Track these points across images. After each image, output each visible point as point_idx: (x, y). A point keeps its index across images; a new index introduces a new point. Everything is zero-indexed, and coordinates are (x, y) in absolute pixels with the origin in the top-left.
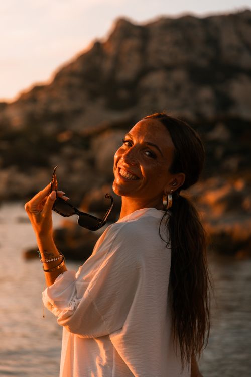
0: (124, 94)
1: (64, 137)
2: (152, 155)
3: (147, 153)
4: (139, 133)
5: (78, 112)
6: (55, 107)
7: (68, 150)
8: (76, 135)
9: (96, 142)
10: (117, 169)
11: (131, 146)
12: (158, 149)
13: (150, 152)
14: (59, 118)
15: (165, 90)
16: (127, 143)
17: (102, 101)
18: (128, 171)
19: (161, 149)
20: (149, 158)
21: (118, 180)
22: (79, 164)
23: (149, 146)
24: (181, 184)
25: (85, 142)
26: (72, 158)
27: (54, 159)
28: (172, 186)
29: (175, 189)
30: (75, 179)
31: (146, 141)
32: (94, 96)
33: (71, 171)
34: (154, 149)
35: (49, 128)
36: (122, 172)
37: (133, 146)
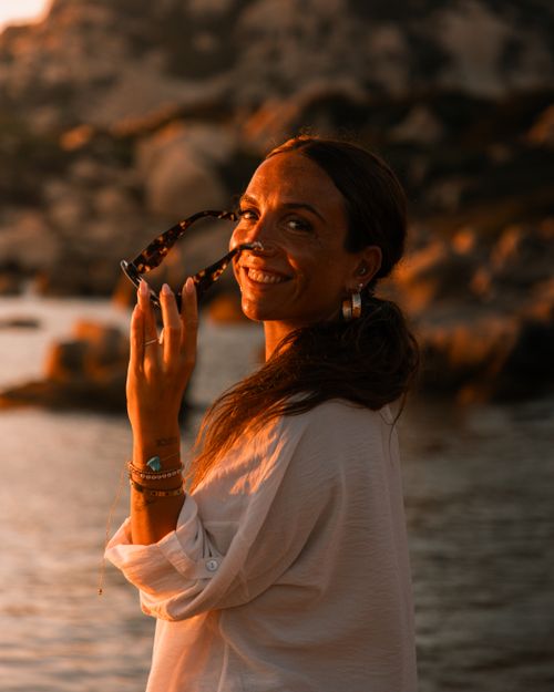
0: (205, 43)
1: (75, 139)
2: (304, 226)
3: (292, 224)
4: (266, 189)
5: (105, 84)
6: (53, 74)
7: (84, 169)
8: (101, 134)
9: (146, 150)
10: (242, 271)
11: (258, 219)
12: (314, 212)
13: (297, 222)
14: (63, 95)
15: (297, 33)
16: (247, 216)
17: (156, 59)
18: (263, 270)
19: (318, 210)
20: (298, 233)
21: (247, 293)
22: (108, 199)
23: (293, 210)
24: (375, 268)
25: (122, 150)
26: (95, 185)
27: (54, 189)
28: (359, 278)
29: (367, 282)
30: (102, 232)
31: (284, 201)
32: (139, 47)
33: (91, 214)
34: (305, 213)
35: (42, 120)
36: (253, 274)
37: (261, 218)
